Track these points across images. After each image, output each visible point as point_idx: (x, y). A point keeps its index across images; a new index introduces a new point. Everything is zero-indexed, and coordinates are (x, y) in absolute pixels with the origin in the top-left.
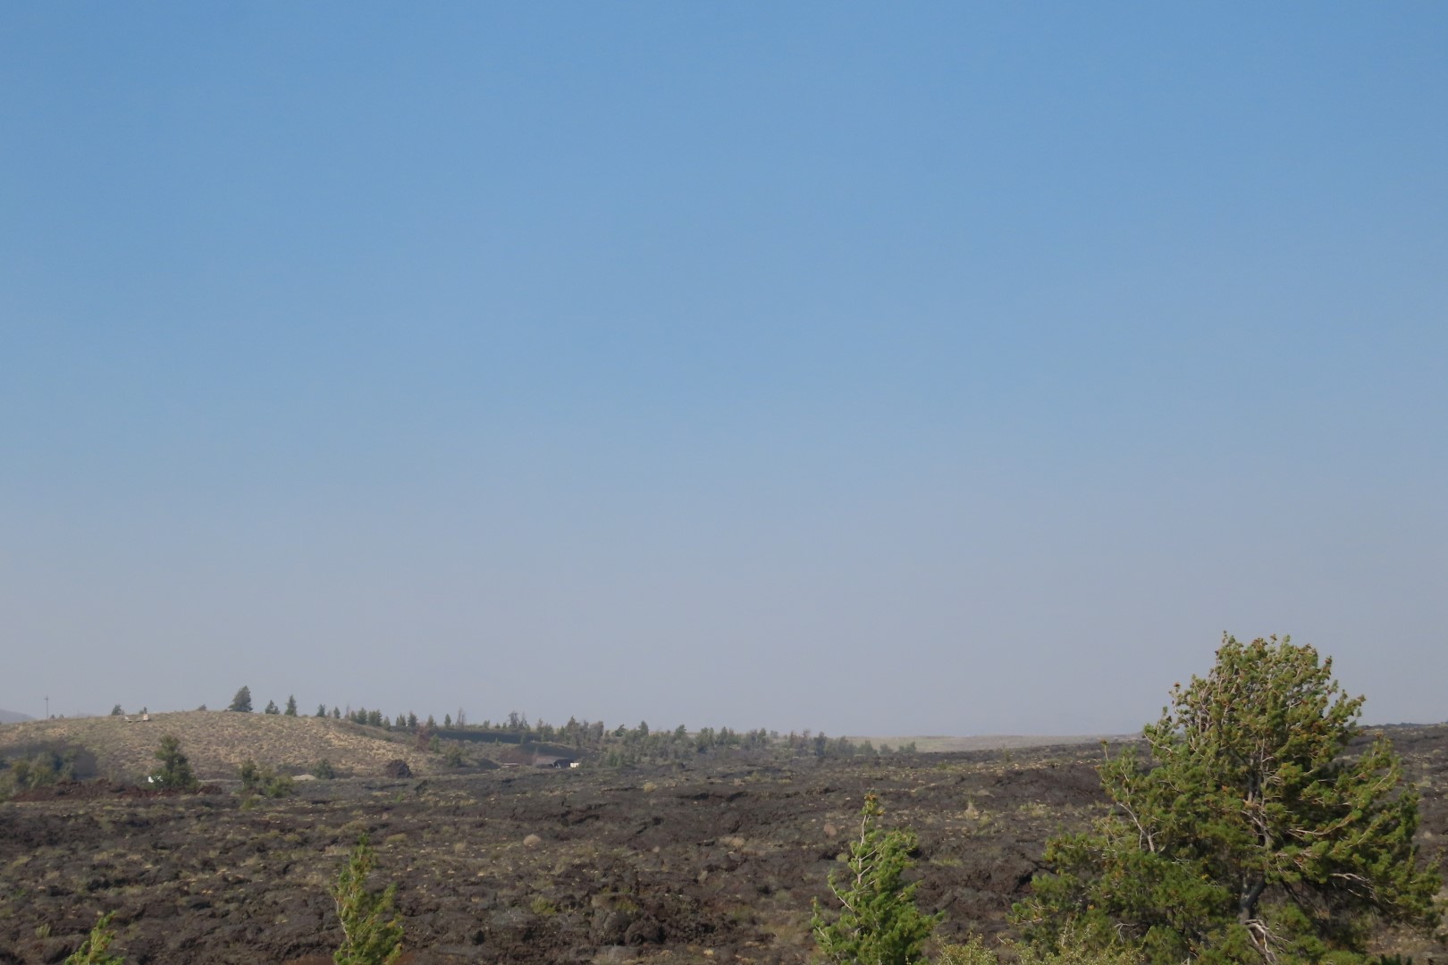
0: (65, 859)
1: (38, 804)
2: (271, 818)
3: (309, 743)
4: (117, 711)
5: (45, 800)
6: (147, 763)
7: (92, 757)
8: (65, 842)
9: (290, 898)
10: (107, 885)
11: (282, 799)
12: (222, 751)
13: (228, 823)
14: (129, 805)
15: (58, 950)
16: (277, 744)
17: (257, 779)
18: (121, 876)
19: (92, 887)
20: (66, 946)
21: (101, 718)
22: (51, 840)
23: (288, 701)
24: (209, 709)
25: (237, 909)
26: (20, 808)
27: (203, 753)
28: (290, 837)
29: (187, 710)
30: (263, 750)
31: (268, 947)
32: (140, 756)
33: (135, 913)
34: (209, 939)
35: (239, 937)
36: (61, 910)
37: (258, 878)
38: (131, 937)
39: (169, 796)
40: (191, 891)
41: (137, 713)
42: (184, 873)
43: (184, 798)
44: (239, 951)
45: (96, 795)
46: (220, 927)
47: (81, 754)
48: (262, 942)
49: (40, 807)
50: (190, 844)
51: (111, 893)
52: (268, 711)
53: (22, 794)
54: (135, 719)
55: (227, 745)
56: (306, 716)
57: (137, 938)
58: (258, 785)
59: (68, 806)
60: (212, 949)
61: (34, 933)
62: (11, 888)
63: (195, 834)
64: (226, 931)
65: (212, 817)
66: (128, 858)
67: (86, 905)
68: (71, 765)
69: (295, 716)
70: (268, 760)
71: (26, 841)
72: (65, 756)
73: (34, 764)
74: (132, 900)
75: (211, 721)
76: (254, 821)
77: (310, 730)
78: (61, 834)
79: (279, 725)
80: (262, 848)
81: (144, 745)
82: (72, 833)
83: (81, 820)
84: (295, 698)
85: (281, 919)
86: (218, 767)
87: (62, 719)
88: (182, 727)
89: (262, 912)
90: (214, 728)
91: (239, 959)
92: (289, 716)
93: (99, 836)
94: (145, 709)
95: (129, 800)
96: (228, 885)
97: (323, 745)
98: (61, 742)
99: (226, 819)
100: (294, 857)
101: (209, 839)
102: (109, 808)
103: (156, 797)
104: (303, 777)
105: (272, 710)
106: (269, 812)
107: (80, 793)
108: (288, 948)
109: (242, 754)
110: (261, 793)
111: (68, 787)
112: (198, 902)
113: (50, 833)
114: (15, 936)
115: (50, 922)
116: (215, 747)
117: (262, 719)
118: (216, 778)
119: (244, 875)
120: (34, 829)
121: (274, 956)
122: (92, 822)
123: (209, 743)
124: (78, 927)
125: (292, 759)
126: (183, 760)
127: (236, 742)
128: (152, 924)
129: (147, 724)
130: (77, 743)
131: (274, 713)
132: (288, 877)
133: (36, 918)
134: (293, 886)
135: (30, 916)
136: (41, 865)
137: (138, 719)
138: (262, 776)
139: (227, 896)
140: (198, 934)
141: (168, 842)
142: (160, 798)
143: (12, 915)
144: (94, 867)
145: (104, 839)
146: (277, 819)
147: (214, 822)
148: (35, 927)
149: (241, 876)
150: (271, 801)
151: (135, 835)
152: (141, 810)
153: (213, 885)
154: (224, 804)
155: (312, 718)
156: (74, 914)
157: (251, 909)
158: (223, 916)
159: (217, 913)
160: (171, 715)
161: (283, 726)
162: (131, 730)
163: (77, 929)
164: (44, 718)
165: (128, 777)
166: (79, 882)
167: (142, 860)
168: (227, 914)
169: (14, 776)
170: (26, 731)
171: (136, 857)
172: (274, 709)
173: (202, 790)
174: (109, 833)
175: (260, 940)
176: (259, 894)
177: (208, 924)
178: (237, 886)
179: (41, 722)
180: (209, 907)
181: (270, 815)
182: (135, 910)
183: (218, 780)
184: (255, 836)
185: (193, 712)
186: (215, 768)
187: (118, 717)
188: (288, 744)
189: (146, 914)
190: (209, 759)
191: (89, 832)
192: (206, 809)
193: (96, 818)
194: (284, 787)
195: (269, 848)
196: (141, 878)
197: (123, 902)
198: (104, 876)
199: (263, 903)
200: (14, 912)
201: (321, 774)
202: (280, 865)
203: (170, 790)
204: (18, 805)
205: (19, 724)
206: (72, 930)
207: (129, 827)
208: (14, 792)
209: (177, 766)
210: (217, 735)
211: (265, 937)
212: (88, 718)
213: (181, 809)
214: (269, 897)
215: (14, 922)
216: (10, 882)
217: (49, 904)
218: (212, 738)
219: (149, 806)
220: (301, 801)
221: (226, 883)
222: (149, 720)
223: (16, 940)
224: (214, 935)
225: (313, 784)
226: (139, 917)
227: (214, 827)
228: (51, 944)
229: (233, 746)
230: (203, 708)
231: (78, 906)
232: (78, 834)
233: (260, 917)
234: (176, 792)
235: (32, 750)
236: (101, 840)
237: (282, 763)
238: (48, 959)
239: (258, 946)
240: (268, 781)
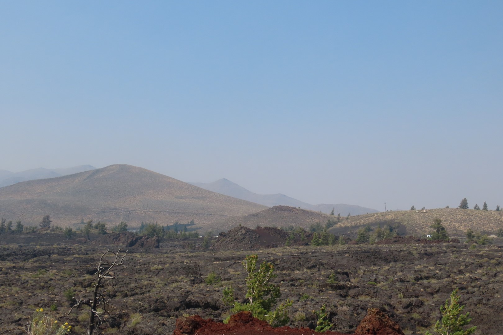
0: (404, 268)
1: (387, 245)
2: (483, 253)
3: (494, 222)
4: (413, 208)
5: (389, 244)
6: (426, 230)
7: (404, 227)
8: (400, 261)
9: (500, 287)
10: (421, 278)
11: (486, 245)
12: (457, 225)
13: (465, 255)
14: (423, 247)
15: (407, 304)
16: (480, 222)
17: (474, 237)
18: (427, 275)
19: (417, 279)
20: (410, 302)
21: (407, 211)
22: (395, 260)
23: (483, 204)
24: (450, 207)
25: (478, 291)
26: (380, 247)
27: (449, 226)
28: (492, 261)
29: (441, 208)
30: (474, 225)
31: (493, 307)
32: (423, 227)
33: (436, 290)
34: (467, 302)
35: (480, 302)
36: (407, 288)
37: (485, 278)
38: (435, 300)
39: (438, 243)
40: (457, 282)
41: (420, 209)
42: (452, 275)
43: (445, 244)
44: (481, 308)
45: (409, 242)
46: (471, 298)
47: (400, 226)
48: (490, 305)
49: (388, 246)
50: (450, 263)
51: (425, 282)
52: (475, 208)
53: (380, 241)
54: (420, 212)
55: (459, 223)
56: (491, 210)
57: (438, 300)
58: (475, 239)
59: (398, 246)
60: (469, 306)
61: (397, 297)
62: (384, 278)
63: (452, 259)
64: (474, 299)
65: (458, 252)
66: (429, 268)
67: (416, 286)
68: (397, 230)
69: (487, 210)
70: (476, 229)
71: (385, 260)
72: (394, 226)
73: (383, 229)
74: (434, 285)
75: (452, 213)
76: (476, 254)
77: (494, 216)
78: (398, 258)
79: (480, 214)
80: (481, 266)
81: (425, 222)
82: (403, 257)
83: (406, 252)
84: (487, 203)
85: (497, 295)
86: (455, 231)
87: (391, 212)
88: (440, 215)
89: (488, 292)
90: (453, 215)
91: (481, 311)
92: (484, 211)
93: (414, 259)
94: (424, 208)
95: (423, 244)
96: (472, 280)
97: (499, 222)
98: (392, 220)
99: (464, 253)
100: (498, 270)
101: (458, 261)
102: (415, 247)
103: (433, 244)
104: (491, 236)
105: (476, 208)
106: (482, 251)
107: (403, 241)
108: (501, 308)
109: (465, 226)
110: (476, 243)
111: (398, 239)
112: (461, 287)
113: (394, 257)
114: (390, 297)
115: (403, 293)
116: (453, 223)
117: (472, 211)
118: (455, 236)
119: (478, 277)
120: (388, 255)
121: (496, 310)
122: (410, 253)
123: (451, 221)
124: (414, 295)
125: (487, 228)
126: (443, 229)
127: (462, 221)
128: (443, 295)
129: (425, 214)
130: (398, 221)
131: (477, 209)
132: (497, 278)
133: (397, 291)
134: (500, 282)
135: (395, 290)
136: (394, 270)
137: (422, 212)
138: (475, 236)
139: (473, 285)
140: (462, 300)
141: (442, 262)
142: (435, 244)
143: (388, 289)
144: (416, 271)
145: (415, 260)
146: (486, 254)
147: (459, 254)
148: (397, 294)
149: (477, 277)
150: (481, 246)
151: (427, 259)
152: (428, 249)
153: (467, 280)
154: (462, 247)
155: (494, 211)
156: (412, 290)
157: (484, 291)
158: (472, 293)
159: (470, 292)
160: (435, 210)
161: (482, 215)
162: (419, 216)
163: (413, 296)
164: (384, 211)
165: (419, 235)
166: (411, 277)
167: (434, 269)
168: (474, 292)
169: (376, 234)
170: (378, 216)
171: (432, 268)
172: (477, 208)
173: (451, 241)
174: (417, 258)
175: (489, 304)
176: (486, 285)
177: (466, 296)
178: (476, 281)
179: (383, 213)
180: (466, 289)
181: (483, 252)
182: (436, 289)
183: (456, 237)
184: (478, 260)
185: (444, 209)
186: (454, 232)
187: (414, 211)
188: (485, 222)
189: (440, 291)
190: (451, 228)
191: (409, 257)
192: (455, 249)
193: (411, 252)
194: (486, 240)
195: (484, 266)
196: (435, 276)
197: (430, 286)
198: (420, 275)
199: (488, 288)
200: (389, 288)
201: (499, 235)
202: (493, 273)
203: (438, 241)
204: (379, 246)
205: (375, 214)
206: (412, 296)
207: (425, 256)
208: (376, 241)
209: (441, 231)
210: (454, 218)
211: (491, 302)
212: (402, 211)
213: (444, 249)
214: (490, 286)
215: (390, 292)
216: (384, 276)
217: (402, 285)
218: (452, 219)
219: (431, 247)
220: (493, 246)
221: (472, 279)
222: (426, 212)
223: (391, 299)
224: (469, 301)
225: (497, 239)
226: (437, 292)
227: (460, 256)
228: (405, 301)
229: (461, 223)
230: (448, 207)
231: (413, 286)
232: (405, 258)
233: (487, 294)
234: (441, 242)
235: (381, 224)
236: (414, 260)
237: (482, 230)
238: (403, 307)
239: (488, 306)
240: (478, 238)
